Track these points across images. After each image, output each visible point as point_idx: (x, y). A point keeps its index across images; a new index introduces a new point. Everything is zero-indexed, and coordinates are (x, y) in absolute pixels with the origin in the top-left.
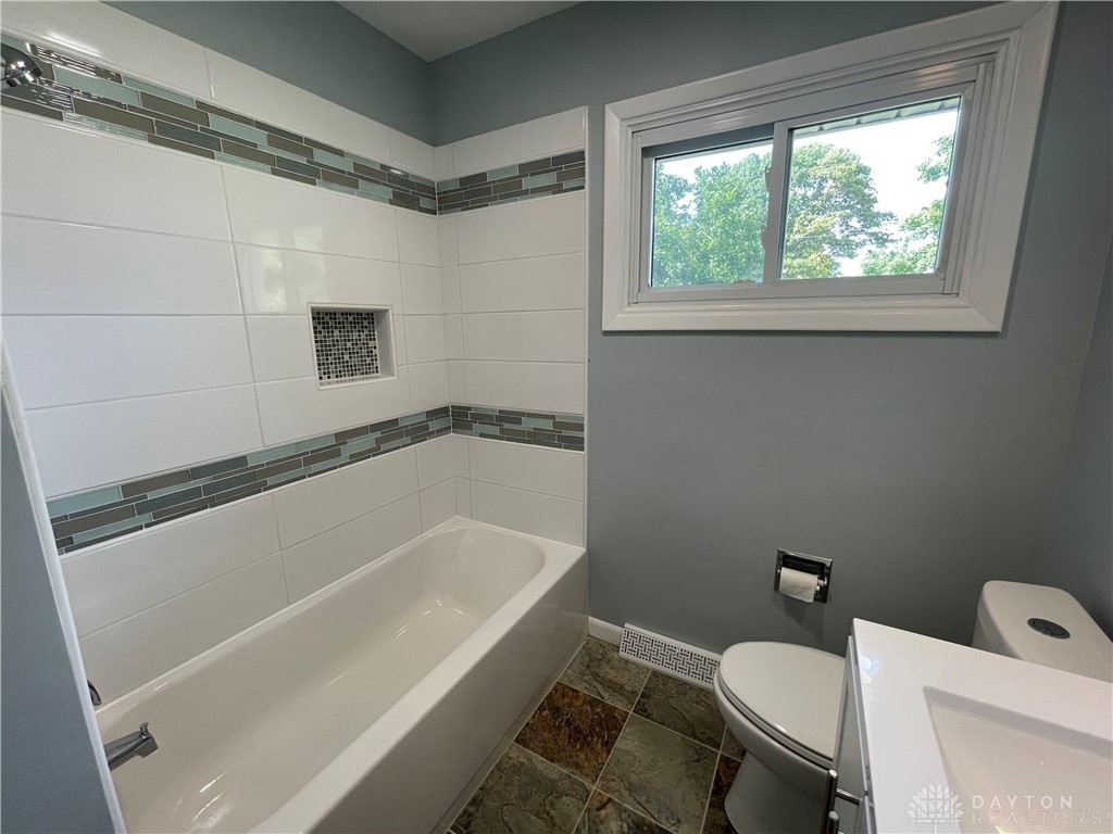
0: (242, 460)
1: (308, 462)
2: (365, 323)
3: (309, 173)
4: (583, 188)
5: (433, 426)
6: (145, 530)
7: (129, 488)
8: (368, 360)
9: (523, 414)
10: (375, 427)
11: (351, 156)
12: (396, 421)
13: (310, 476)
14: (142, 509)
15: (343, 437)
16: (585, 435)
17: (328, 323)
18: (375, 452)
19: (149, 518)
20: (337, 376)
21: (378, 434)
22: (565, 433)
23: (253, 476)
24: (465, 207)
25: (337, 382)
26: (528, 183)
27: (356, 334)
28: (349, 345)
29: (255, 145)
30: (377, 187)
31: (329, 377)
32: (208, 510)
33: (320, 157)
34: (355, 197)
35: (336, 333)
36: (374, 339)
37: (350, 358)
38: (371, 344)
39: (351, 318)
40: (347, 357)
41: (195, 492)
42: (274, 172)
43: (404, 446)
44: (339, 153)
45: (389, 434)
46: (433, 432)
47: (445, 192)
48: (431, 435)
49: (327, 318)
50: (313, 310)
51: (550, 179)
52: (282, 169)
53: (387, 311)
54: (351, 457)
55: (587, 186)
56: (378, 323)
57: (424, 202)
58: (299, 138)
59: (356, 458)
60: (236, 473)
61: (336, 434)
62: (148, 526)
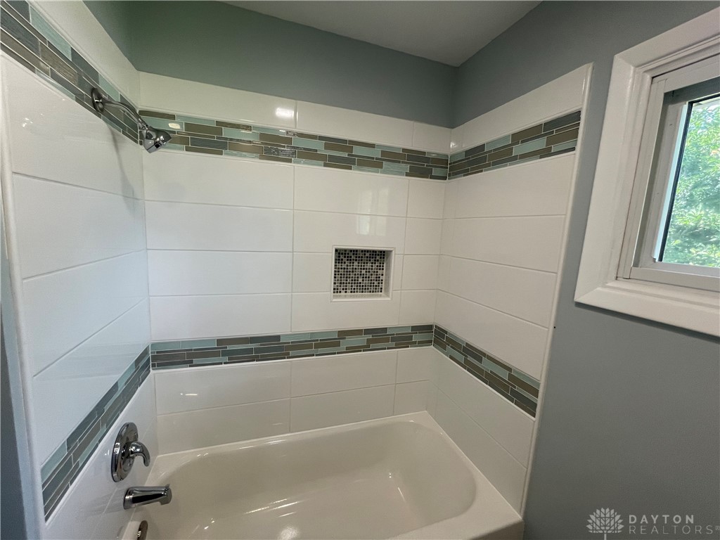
0: (277, 338)
1: (317, 346)
2: (378, 258)
3: (346, 163)
4: (573, 149)
5: (416, 338)
6: (223, 365)
7: (221, 342)
8: (376, 283)
9: (484, 354)
10: (367, 331)
11: (379, 146)
12: (385, 330)
13: (317, 355)
14: (225, 353)
15: (343, 334)
16: (539, 401)
17: (351, 257)
18: (366, 348)
19: (226, 359)
20: (351, 292)
21: (370, 337)
22: (518, 389)
23: (281, 348)
24: (466, 173)
25: (351, 296)
26: (518, 150)
27: (369, 264)
28: (364, 272)
29: (316, 151)
30: (396, 165)
31: (346, 292)
32: (255, 363)
33: (357, 151)
34: (379, 174)
35: (356, 263)
36: (383, 269)
37: (363, 280)
38: (380, 272)
39: (367, 254)
40: (360, 280)
41: (250, 351)
42: (326, 165)
43: (388, 348)
44: (372, 146)
45: (377, 338)
46: (415, 342)
47: (454, 163)
48: (414, 344)
49: (351, 254)
50: (336, 250)
51: (540, 144)
52: (332, 162)
53: (391, 251)
54: (347, 348)
55: (578, 147)
56: (387, 258)
57: (435, 172)
58: (345, 141)
59: (351, 349)
60: (274, 345)
61: (339, 331)
62: (225, 363)
